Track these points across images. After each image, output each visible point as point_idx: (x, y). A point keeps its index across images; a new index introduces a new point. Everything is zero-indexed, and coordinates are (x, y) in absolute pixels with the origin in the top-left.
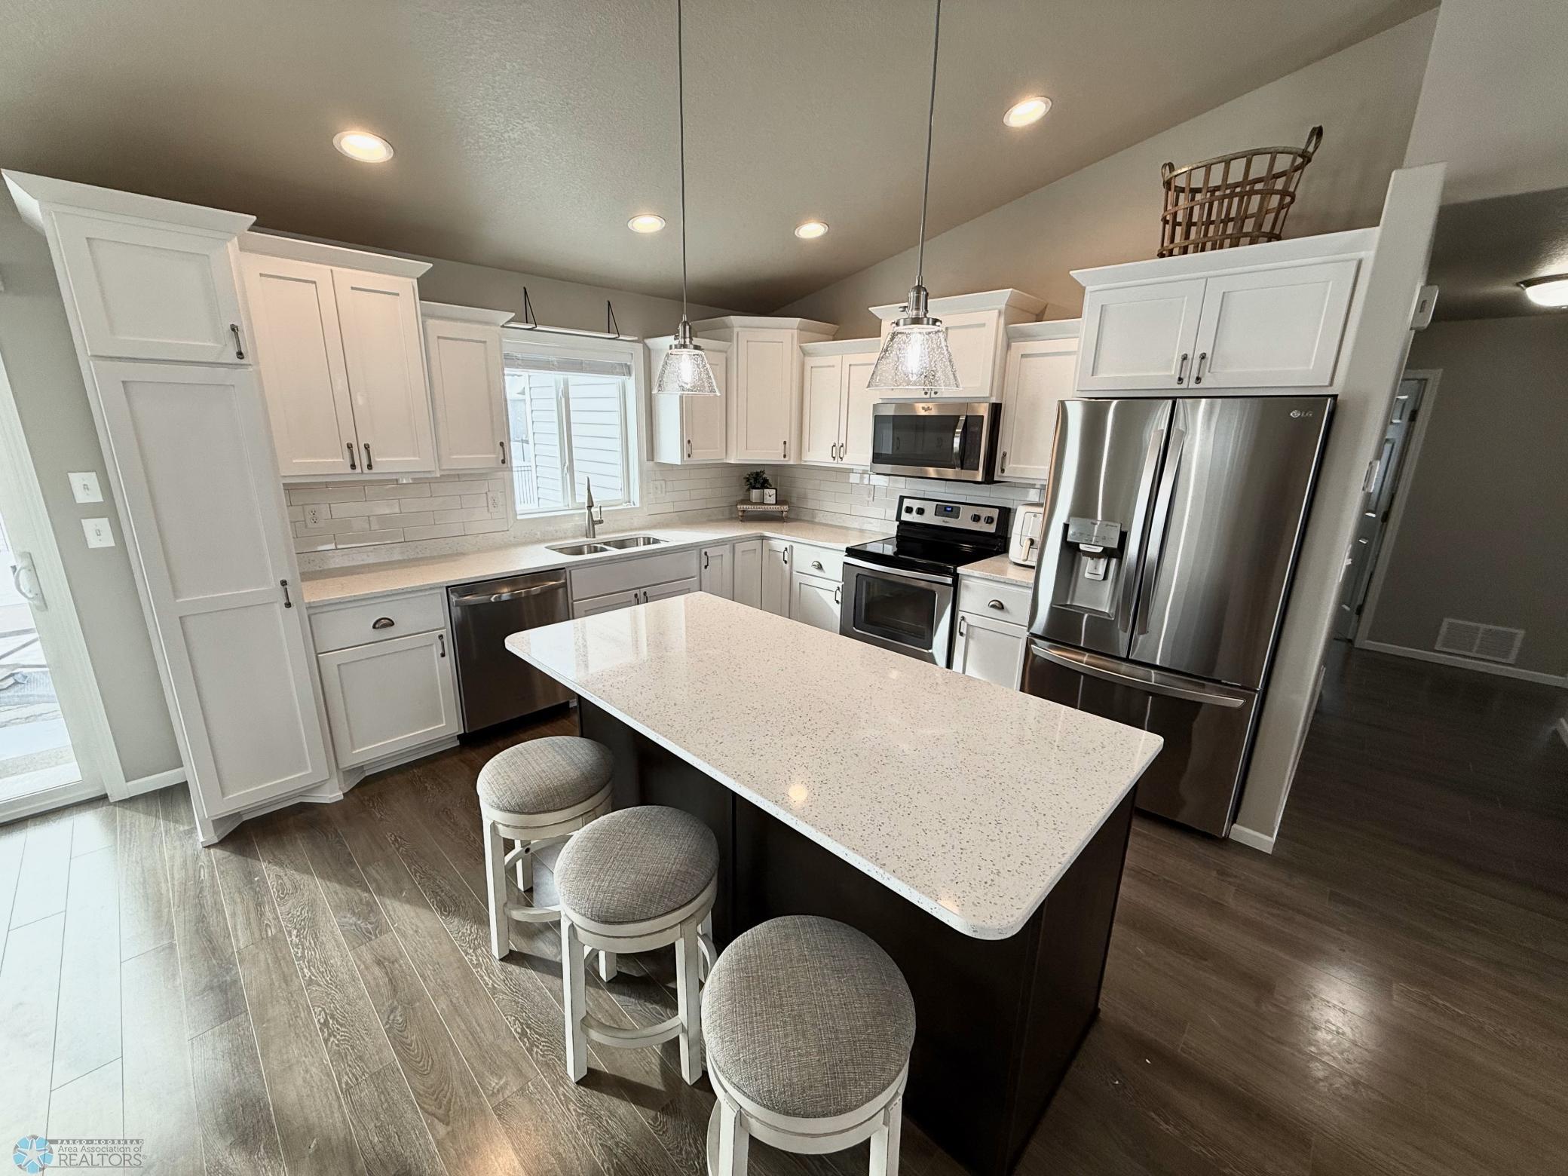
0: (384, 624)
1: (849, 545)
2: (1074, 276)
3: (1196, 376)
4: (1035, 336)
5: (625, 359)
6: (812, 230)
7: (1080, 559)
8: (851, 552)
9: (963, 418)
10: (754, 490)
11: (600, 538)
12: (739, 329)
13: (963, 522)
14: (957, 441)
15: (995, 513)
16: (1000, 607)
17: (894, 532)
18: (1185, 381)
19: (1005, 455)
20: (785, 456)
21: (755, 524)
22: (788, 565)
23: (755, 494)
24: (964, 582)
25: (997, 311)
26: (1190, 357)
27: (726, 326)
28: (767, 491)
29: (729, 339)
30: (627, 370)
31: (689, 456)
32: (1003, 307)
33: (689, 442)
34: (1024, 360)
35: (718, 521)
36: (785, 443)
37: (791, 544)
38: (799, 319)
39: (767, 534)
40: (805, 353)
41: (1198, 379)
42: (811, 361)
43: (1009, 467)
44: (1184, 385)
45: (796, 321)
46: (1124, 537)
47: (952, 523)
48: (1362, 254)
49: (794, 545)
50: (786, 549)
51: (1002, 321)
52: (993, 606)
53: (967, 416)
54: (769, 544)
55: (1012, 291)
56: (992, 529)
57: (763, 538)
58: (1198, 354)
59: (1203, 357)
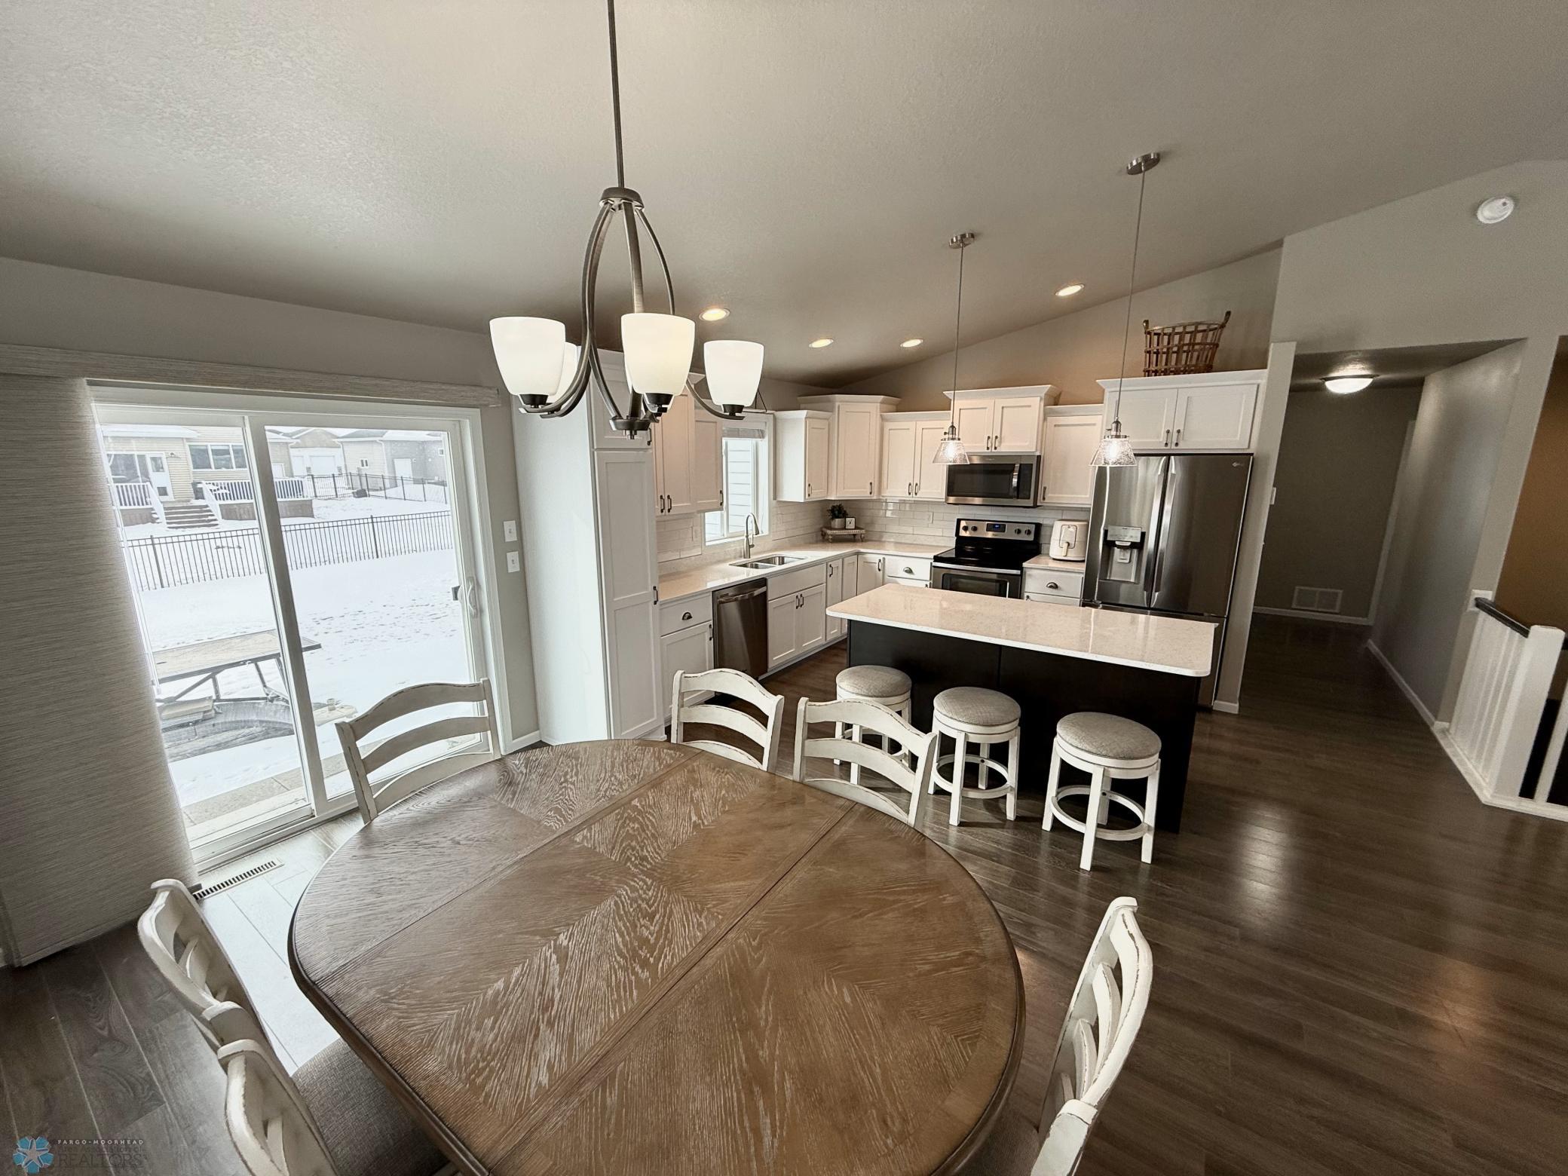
0: (688, 617)
1: (936, 554)
2: (1100, 384)
3: (1175, 442)
4: (1061, 413)
5: (761, 427)
6: (912, 344)
7: (1114, 550)
8: (937, 559)
9: (1017, 465)
10: (837, 520)
11: (754, 558)
12: (840, 404)
13: (1009, 535)
14: (1015, 481)
15: (1033, 528)
16: (1055, 587)
17: (953, 545)
18: (1169, 444)
19: (1045, 488)
20: (871, 493)
21: (845, 545)
22: (881, 572)
23: (837, 522)
24: (1028, 572)
25: (1039, 398)
26: (1171, 431)
27: (829, 401)
28: (848, 519)
29: (832, 411)
30: (762, 435)
31: (809, 495)
32: (1043, 395)
33: (809, 485)
34: (1057, 428)
35: (811, 543)
36: (871, 483)
37: (883, 556)
38: (882, 397)
39: (862, 550)
40: (883, 419)
41: (1177, 444)
42: (888, 425)
43: (1048, 495)
44: (1168, 447)
45: (881, 398)
46: (1143, 535)
47: (1000, 536)
48: (1259, 381)
49: (886, 557)
50: (880, 561)
51: (1042, 405)
52: (1051, 587)
53: (1021, 465)
54: (865, 558)
55: (1050, 388)
56: (1031, 538)
57: (858, 554)
58: (1175, 430)
59: (1179, 431)
